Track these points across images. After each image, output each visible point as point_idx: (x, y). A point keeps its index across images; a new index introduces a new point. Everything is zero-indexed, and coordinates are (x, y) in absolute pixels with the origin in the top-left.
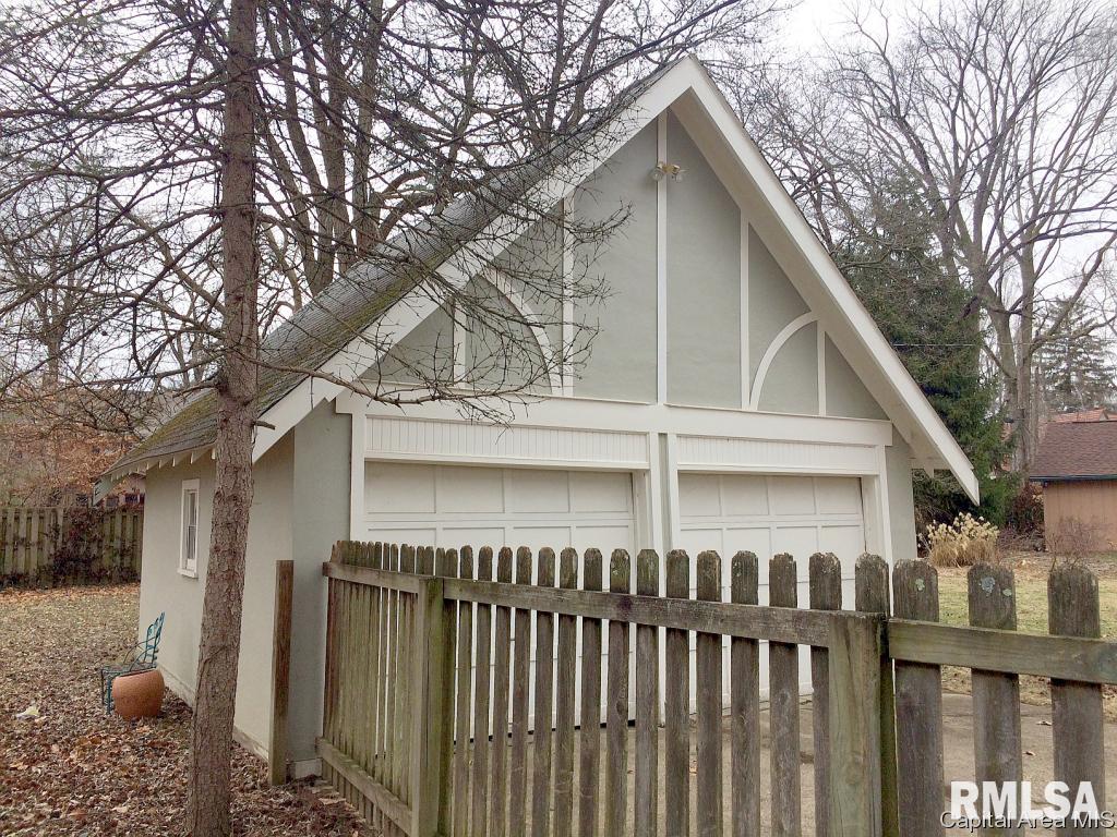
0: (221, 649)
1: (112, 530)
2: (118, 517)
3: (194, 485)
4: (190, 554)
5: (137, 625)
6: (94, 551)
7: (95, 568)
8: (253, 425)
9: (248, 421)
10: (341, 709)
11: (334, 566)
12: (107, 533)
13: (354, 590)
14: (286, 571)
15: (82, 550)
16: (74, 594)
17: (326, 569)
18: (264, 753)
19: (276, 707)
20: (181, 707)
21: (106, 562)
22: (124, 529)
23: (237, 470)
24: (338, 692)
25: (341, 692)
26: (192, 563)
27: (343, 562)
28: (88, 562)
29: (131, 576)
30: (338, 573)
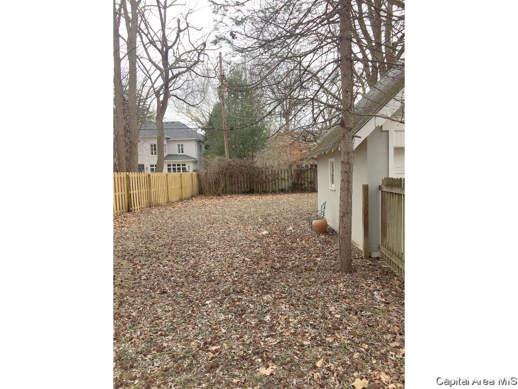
0: (346, 213)
1: (308, 176)
2: (309, 171)
3: (332, 160)
4: (332, 182)
5: (317, 205)
6: (303, 182)
7: (303, 187)
8: (353, 137)
9: (351, 136)
10: (388, 236)
11: (383, 187)
12: (306, 176)
13: (391, 195)
14: (366, 188)
15: (300, 182)
16: (298, 195)
17: (380, 188)
18: (361, 248)
19: (364, 233)
20: (333, 231)
21: (306, 185)
22: (311, 175)
23: (348, 153)
24: (386, 230)
25: (388, 230)
26: (333, 186)
27: (387, 185)
28: (301, 185)
29: (314, 190)
30: (385, 189)
